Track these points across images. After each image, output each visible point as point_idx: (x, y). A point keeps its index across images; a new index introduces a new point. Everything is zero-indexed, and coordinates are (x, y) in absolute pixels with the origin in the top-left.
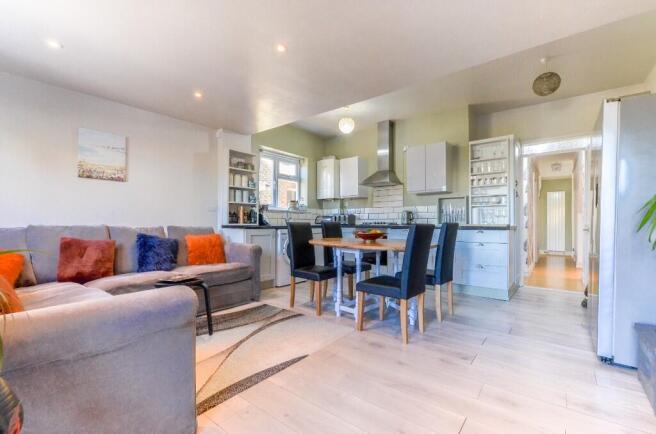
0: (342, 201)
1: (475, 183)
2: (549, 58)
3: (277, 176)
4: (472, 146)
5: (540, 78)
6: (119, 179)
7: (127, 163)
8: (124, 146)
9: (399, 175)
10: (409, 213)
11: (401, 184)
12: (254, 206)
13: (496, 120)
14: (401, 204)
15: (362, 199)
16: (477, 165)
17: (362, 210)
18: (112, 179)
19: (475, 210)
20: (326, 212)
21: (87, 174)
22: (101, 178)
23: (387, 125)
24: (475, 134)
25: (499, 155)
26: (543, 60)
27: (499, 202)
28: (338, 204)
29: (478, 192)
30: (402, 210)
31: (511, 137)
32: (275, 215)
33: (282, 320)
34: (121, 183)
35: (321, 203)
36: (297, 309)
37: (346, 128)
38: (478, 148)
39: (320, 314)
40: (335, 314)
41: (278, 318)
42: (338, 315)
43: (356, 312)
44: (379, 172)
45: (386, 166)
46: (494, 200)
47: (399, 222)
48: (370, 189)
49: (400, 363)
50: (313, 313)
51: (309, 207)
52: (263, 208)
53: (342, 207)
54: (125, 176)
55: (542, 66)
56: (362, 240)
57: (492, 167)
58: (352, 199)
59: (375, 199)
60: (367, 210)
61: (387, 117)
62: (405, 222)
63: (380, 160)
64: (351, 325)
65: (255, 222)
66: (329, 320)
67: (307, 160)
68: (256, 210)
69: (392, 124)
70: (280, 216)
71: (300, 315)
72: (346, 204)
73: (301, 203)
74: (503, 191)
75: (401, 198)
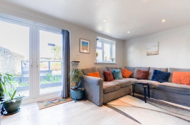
6: (156, 54)
7: (158, 49)
8: (158, 44)
18: (154, 55)
21: (148, 55)
22: (151, 55)
34: (157, 55)
54: (158, 53)
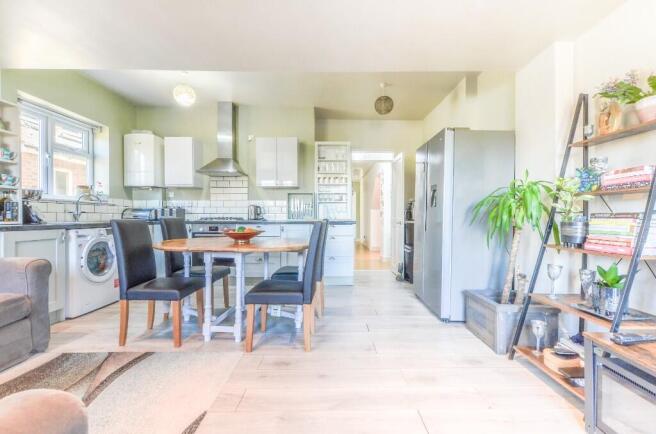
0: (165, 189)
1: (321, 180)
2: (386, 85)
3: (50, 147)
4: (319, 146)
5: (380, 99)
9: (244, 166)
10: (257, 207)
11: (244, 174)
12: (13, 192)
13: (332, 126)
14: (246, 197)
15: (196, 190)
16: (323, 164)
17: (195, 202)
19: (321, 206)
20: (137, 204)
23: (230, 109)
24: (320, 136)
25: (340, 158)
26: (382, 85)
27: (341, 199)
28: (159, 194)
29: (324, 189)
30: (246, 203)
31: (348, 143)
32: (53, 207)
33: (121, 370)
35: (129, 191)
36: (135, 347)
37: (184, 99)
38: (322, 148)
39: (179, 344)
40: (202, 338)
41: (110, 369)
42: (207, 339)
43: (236, 330)
44: (218, 159)
45: (229, 154)
46: (337, 197)
47: (245, 218)
48: (206, 178)
49: (322, 376)
50: (169, 345)
51: (111, 196)
52: (30, 195)
53: (165, 198)
55: (382, 90)
56: (233, 240)
57: (335, 167)
58: (179, 188)
59: (212, 190)
60: (202, 203)
61: (229, 98)
62: (253, 217)
63: (220, 146)
64: (233, 349)
65: (15, 218)
66: (198, 350)
67: (106, 130)
68: (17, 198)
69: (235, 108)
70: (61, 208)
71: (147, 355)
72: (171, 195)
73: (97, 189)
74: (342, 190)
75: (245, 191)
